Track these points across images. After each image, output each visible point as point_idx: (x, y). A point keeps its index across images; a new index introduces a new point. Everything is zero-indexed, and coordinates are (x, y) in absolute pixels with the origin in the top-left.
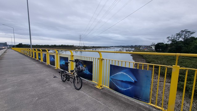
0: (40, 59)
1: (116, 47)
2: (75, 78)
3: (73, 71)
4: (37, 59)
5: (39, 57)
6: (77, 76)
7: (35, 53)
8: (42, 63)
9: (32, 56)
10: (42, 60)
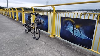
0: (15, 18)
1: (80, 10)
2: (35, 29)
3: (34, 24)
4: (13, 18)
5: (15, 16)
6: (36, 28)
7: (11, 13)
8: (18, 22)
9: (9, 16)
10: (17, 19)
